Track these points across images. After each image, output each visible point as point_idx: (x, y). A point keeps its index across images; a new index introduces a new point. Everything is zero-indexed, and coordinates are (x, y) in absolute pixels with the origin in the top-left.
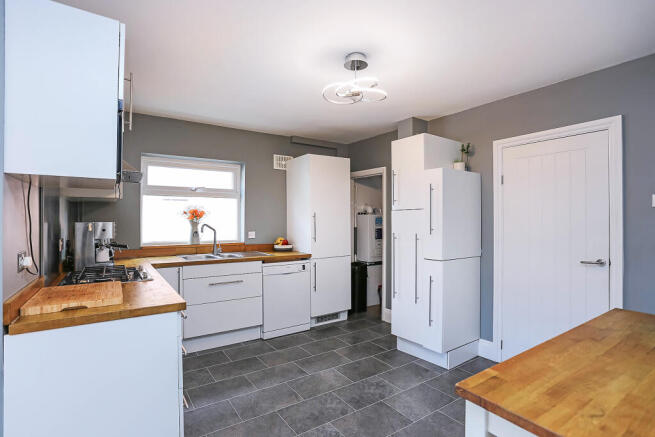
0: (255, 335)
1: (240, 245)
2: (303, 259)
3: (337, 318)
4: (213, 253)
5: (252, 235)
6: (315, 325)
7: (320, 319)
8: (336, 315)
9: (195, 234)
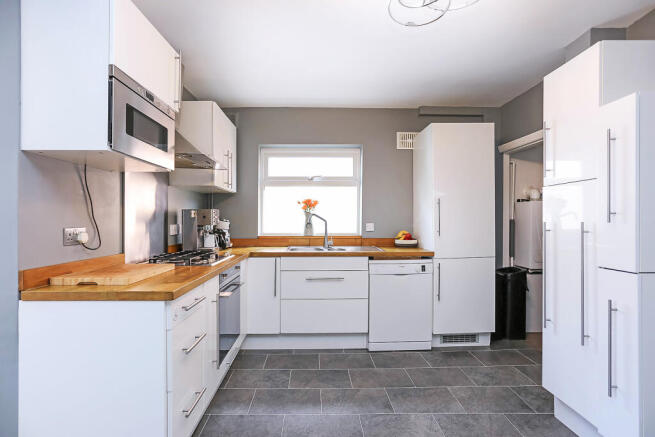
0: (359, 343)
1: (356, 238)
2: (423, 258)
3: (474, 341)
4: (324, 246)
5: (370, 227)
6: (439, 344)
7: (446, 338)
8: (473, 337)
9: (309, 224)
